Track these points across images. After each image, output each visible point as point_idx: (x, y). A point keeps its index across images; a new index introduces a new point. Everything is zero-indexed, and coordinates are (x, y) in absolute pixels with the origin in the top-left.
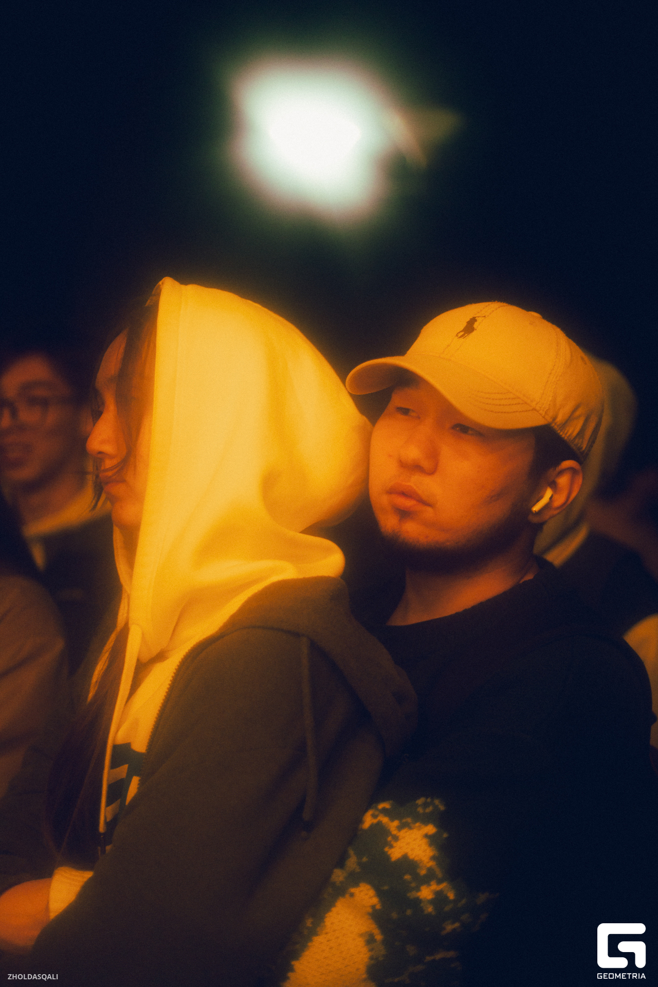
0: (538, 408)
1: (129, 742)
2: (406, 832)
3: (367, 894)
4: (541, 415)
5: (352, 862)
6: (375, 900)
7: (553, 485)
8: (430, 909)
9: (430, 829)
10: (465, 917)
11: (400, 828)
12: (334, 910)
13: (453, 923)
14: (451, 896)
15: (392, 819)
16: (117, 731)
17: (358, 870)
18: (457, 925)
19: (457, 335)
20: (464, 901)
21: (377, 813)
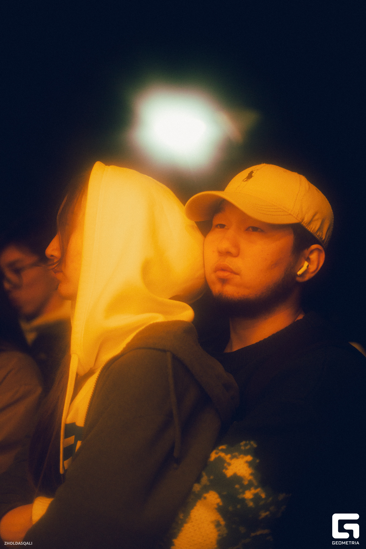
0: (292, 213)
1: (74, 422)
2: (235, 460)
3: (214, 497)
4: (294, 217)
5: (205, 480)
6: (219, 500)
7: (308, 260)
8: (251, 504)
9: (249, 458)
10: (272, 508)
11: (231, 458)
12: (195, 508)
13: (266, 512)
14: (263, 496)
15: (227, 454)
16: (67, 417)
17: (208, 484)
18: (268, 513)
19: (243, 181)
20: (271, 499)
21: (218, 451)
